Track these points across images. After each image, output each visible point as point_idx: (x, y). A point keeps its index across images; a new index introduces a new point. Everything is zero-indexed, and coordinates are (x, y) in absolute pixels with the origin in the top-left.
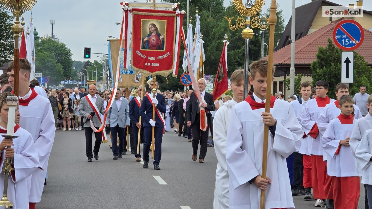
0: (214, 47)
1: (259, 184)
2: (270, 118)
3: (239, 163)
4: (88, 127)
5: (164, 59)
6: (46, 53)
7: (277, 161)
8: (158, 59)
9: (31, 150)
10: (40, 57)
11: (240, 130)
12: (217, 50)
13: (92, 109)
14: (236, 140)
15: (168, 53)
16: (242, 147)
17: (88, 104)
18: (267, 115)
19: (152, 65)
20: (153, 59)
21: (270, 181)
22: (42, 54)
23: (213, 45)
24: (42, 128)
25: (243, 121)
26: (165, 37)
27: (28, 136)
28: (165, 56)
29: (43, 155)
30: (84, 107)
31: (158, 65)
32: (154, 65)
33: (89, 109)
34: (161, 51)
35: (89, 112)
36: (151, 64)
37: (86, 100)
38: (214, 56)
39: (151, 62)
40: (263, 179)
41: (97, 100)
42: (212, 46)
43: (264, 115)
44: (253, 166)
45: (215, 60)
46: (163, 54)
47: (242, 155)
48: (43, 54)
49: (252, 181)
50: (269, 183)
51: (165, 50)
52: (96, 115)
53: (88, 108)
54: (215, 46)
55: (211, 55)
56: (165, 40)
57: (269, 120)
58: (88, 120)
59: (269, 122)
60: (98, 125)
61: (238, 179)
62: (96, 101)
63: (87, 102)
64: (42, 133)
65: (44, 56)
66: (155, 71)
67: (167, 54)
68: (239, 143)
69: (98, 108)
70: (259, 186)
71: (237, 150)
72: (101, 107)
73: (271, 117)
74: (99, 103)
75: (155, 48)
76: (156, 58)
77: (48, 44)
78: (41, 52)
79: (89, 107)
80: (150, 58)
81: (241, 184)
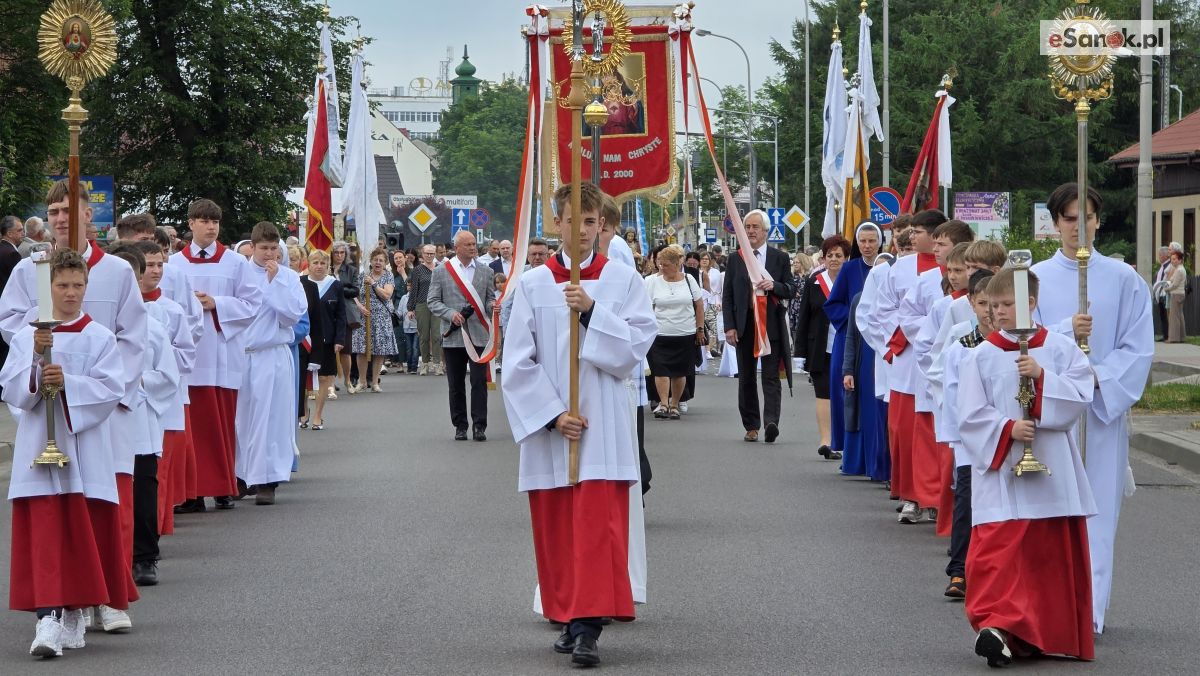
0: (1010, 100)
1: (564, 427)
2: (578, 295)
3: (526, 390)
4: (454, 346)
5: (647, 156)
6: (499, 131)
7: (602, 387)
8: (631, 158)
9: (110, 364)
10: (478, 144)
11: (531, 323)
12: (1021, 113)
13: (462, 297)
14: (522, 344)
15: (657, 140)
16: (535, 358)
17: (454, 284)
18: (574, 290)
19: (616, 176)
20: (617, 158)
21: (587, 421)
22: (484, 134)
23: (1006, 95)
24: (122, 323)
25: (536, 306)
26: (645, 97)
27: (107, 339)
28: (649, 148)
29: (129, 381)
30: (442, 292)
31: (630, 174)
32: (618, 174)
33: (455, 298)
34: (637, 135)
35: (457, 305)
36: (611, 174)
37: (446, 273)
38: (1011, 130)
39: (612, 167)
40: (570, 418)
41: (476, 272)
42: (1003, 98)
43: (569, 290)
44: (555, 394)
45: (1017, 144)
46: (642, 142)
47: (533, 372)
48: (489, 136)
49: (552, 426)
50: (584, 427)
51: (646, 132)
52: (474, 316)
53: (453, 294)
54: (1015, 97)
55: (1001, 129)
56: (645, 106)
57: (576, 298)
58: (455, 328)
59: (578, 302)
60: (481, 341)
61: (523, 422)
62: (475, 277)
63: (448, 279)
64: (123, 334)
65: (490, 142)
66: (624, 190)
67: (653, 143)
68: (529, 350)
69: (480, 294)
70: (564, 431)
71: (523, 363)
72: (487, 293)
73: (580, 293)
74: (483, 282)
75: (621, 128)
76: (625, 157)
77: (505, 102)
78: (481, 129)
79: (455, 291)
80: (607, 158)
81: (530, 432)
